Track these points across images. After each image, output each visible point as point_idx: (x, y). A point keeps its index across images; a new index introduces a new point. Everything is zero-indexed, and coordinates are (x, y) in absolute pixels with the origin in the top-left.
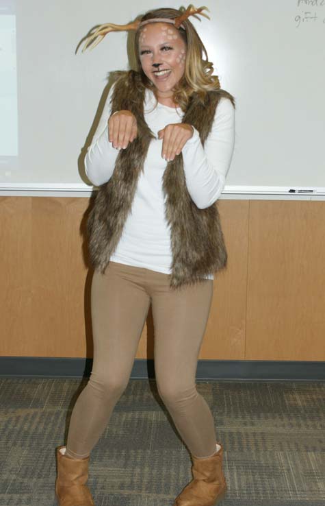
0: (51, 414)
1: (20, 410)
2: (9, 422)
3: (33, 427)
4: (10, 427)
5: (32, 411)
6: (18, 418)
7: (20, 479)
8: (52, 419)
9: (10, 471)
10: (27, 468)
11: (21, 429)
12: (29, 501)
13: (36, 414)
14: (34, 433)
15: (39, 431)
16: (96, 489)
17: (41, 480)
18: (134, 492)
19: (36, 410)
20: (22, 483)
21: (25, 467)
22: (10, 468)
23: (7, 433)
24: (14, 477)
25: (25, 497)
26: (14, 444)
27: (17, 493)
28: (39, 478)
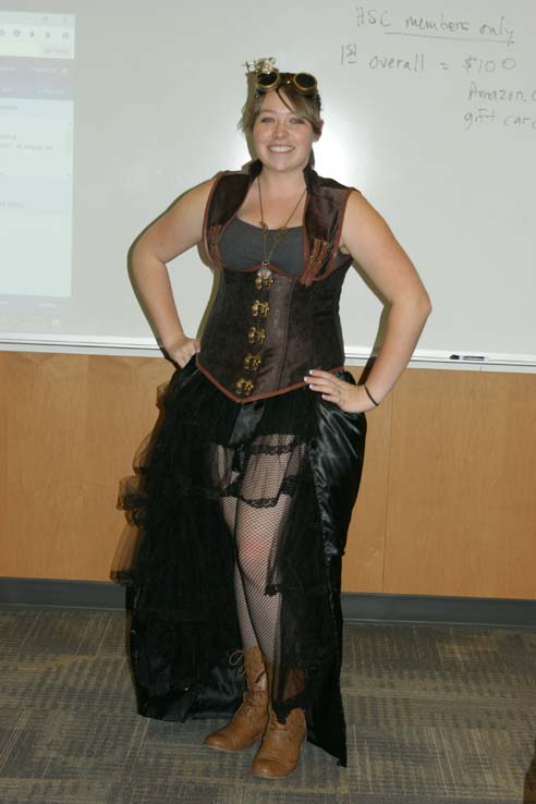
0: (106, 663)
1: (62, 656)
2: (48, 673)
3: (82, 682)
4: (49, 681)
5: (80, 659)
6: (60, 668)
7: (63, 758)
8: (109, 670)
9: (49, 745)
10: (73, 742)
11: (65, 684)
12: (75, 789)
13: (85, 662)
14: (83, 691)
15: (91, 688)
16: (170, 774)
17: (92, 759)
18: (225, 781)
19: (86, 657)
20: (64, 763)
21: (69, 740)
22: (49, 741)
23: (44, 689)
24: (53, 754)
25: (69, 783)
26: (55, 706)
27: (57, 778)
28: (90, 756)
